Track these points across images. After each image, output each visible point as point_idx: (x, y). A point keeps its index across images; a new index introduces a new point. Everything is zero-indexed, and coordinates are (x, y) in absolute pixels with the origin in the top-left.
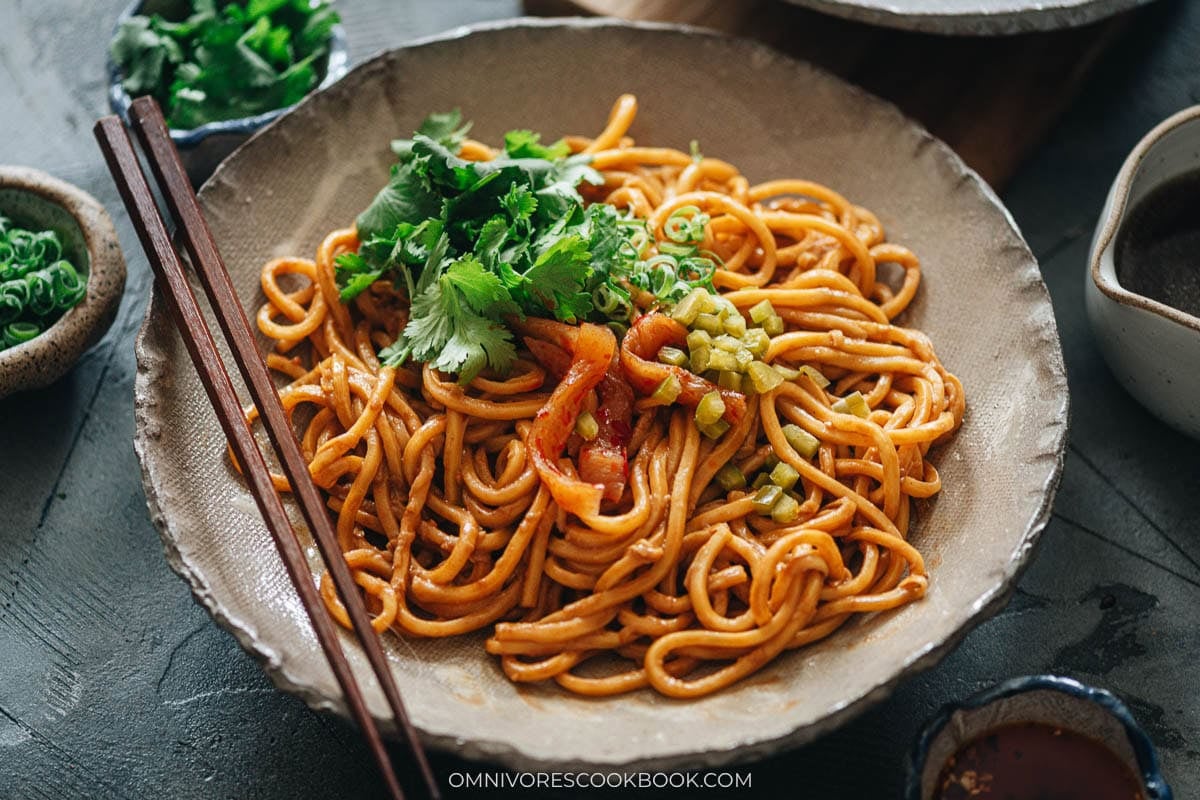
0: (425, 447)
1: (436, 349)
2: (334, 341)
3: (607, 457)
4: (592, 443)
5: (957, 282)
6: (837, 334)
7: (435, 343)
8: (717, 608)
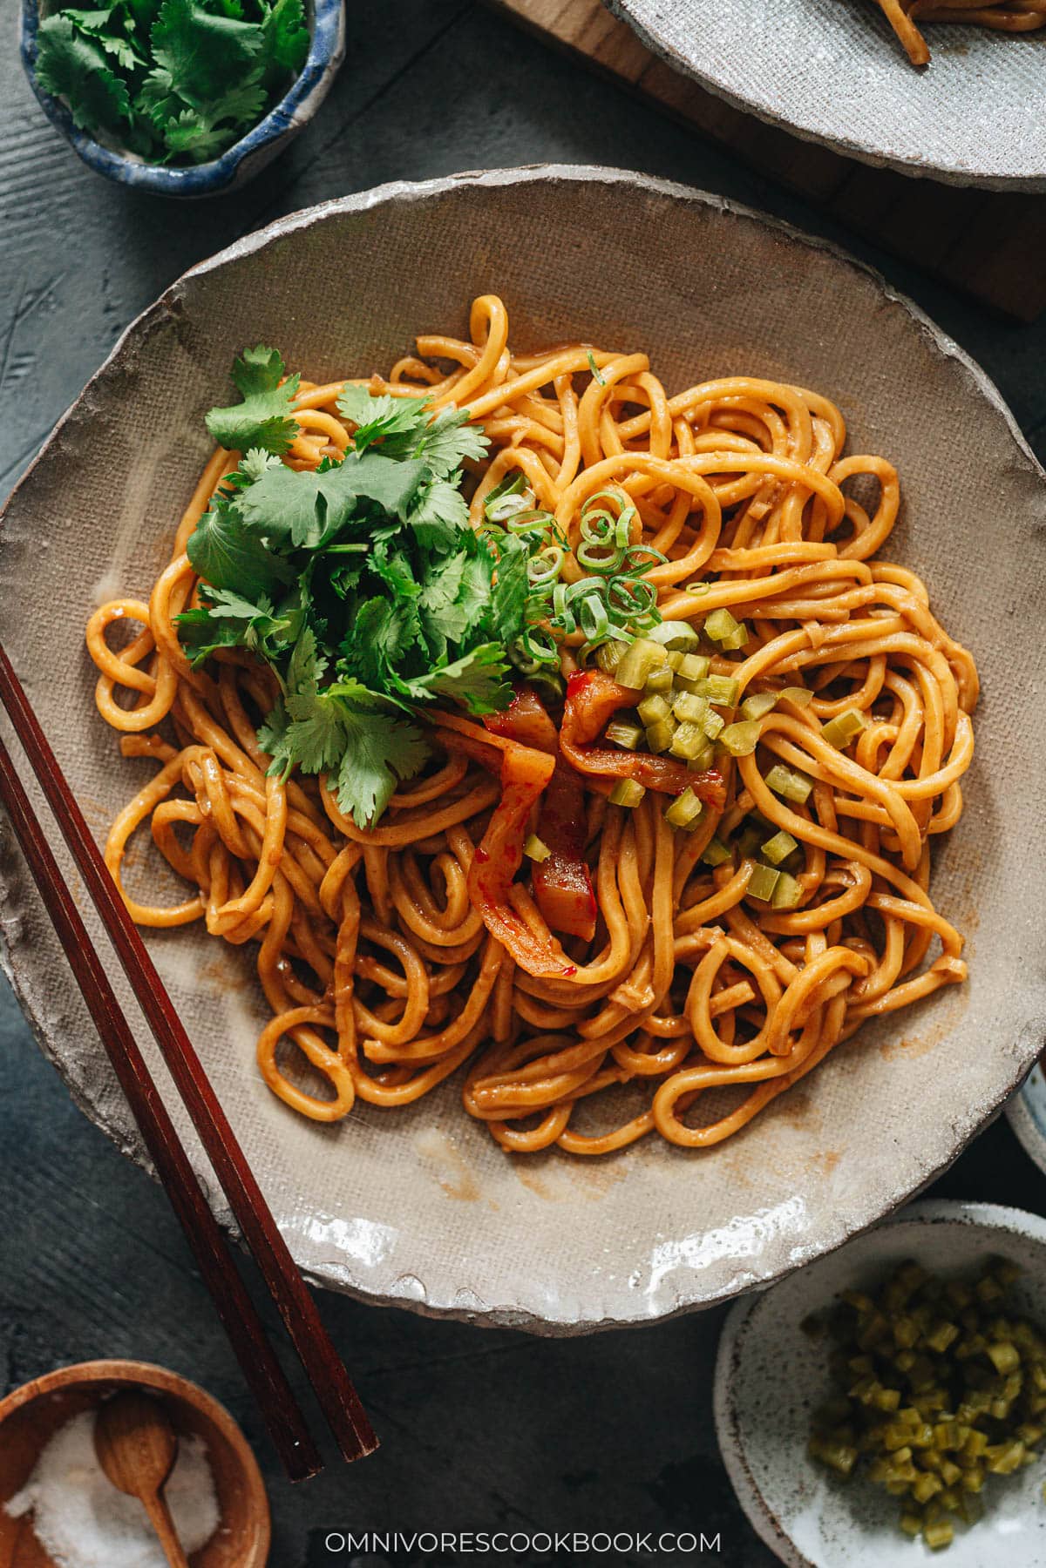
0: (344, 883)
1: (331, 765)
2: (200, 722)
3: (569, 882)
4: (547, 865)
5: (948, 501)
6: (813, 629)
7: (327, 758)
8: (724, 1034)
